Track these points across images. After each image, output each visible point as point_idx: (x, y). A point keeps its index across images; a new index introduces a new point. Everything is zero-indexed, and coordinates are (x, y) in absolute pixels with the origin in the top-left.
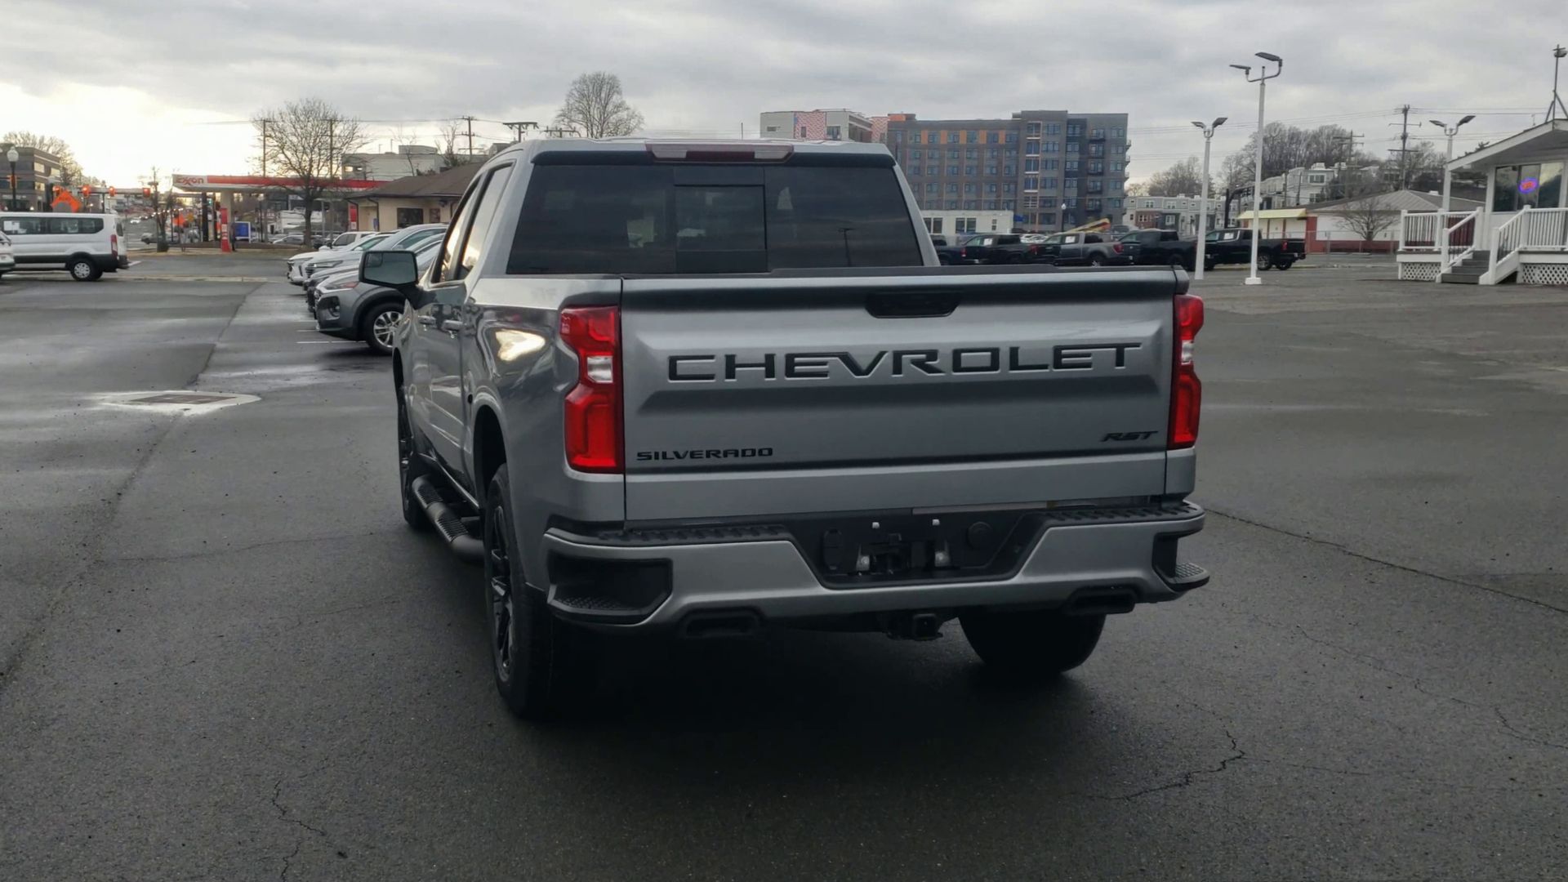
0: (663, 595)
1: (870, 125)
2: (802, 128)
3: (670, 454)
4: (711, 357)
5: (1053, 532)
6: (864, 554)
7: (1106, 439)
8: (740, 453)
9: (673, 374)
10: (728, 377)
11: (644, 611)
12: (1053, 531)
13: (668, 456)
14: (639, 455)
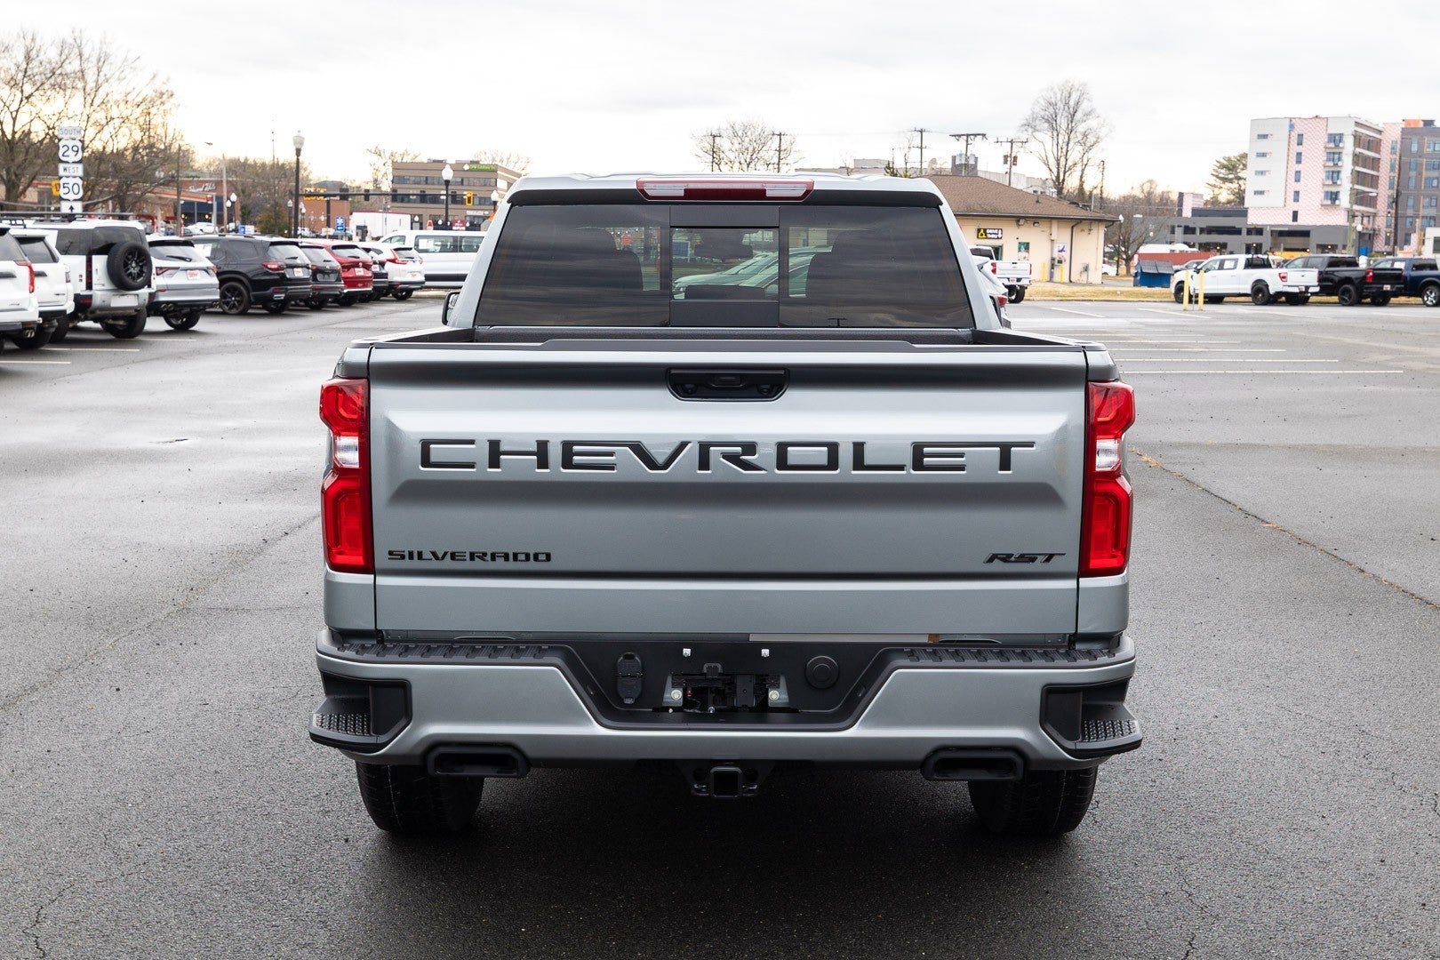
0: (403, 722)
1: (1380, 132)
2: (1299, 135)
3: (427, 555)
4: (472, 442)
5: (901, 675)
6: (675, 686)
7: (991, 560)
8: (511, 557)
9: (426, 462)
10: (491, 466)
11: (382, 739)
12: (899, 673)
13: (424, 557)
14: (391, 553)
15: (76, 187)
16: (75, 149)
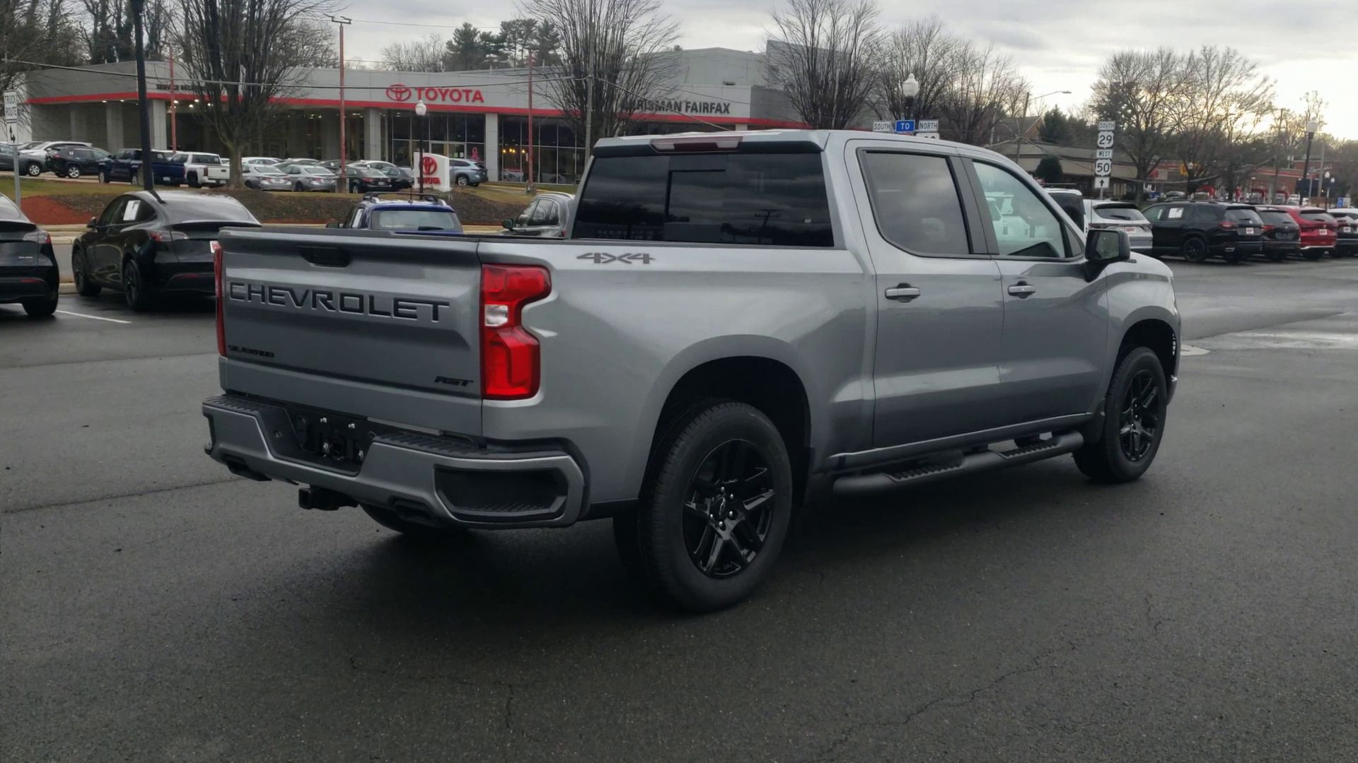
5: (376, 446)
6: (326, 441)
7: (437, 381)
9: (232, 294)
12: (374, 444)
14: (229, 346)
15: (1107, 166)
16: (1109, 138)
